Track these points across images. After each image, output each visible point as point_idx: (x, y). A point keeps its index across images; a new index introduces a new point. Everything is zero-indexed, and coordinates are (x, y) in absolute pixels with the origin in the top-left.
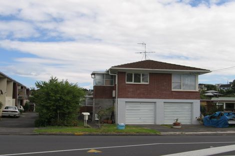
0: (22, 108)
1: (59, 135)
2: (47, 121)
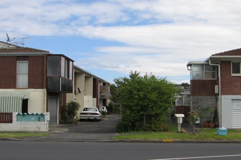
0: (105, 110)
1: (144, 142)
2: (130, 124)
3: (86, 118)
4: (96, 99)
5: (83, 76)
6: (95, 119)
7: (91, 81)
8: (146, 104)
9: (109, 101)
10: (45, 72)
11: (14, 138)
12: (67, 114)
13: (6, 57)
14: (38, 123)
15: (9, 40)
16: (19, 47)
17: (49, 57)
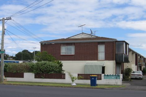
3: (135, 77)
4: (136, 66)
6: (140, 78)
9: (143, 67)
10: (114, 51)
11: (108, 88)
14: (116, 80)
15: (92, 33)
16: (97, 37)
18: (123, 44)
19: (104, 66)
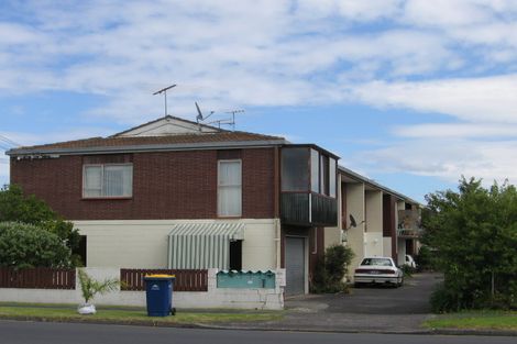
0: (411, 262)
1: (490, 334)
2: (461, 296)
3: (369, 281)
4: (390, 239)
5: (362, 190)
6: (387, 282)
7: (379, 200)
8: (495, 250)
10: (277, 183)
11: (210, 322)
12: (326, 272)
13: (195, 152)
14: (261, 291)
15: (200, 116)
16: (221, 130)
17: (284, 151)
18: (310, 155)
19: (237, 238)
